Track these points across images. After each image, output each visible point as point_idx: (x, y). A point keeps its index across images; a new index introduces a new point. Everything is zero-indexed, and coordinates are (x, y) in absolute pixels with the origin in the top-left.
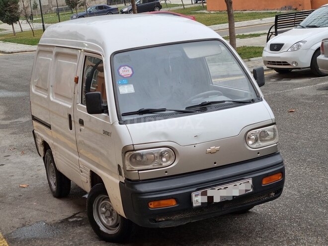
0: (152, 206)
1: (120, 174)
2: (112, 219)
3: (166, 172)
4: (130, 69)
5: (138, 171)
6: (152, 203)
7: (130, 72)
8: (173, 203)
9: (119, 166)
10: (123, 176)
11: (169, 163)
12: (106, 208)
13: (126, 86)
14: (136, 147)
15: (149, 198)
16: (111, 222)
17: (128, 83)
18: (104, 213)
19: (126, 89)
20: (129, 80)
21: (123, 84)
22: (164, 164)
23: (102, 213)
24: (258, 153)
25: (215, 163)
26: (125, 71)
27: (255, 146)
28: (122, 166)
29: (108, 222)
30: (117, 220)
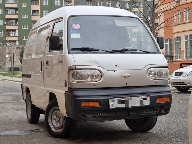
0: (84, 105)
1: (66, 86)
2: (60, 123)
3: (95, 85)
4: (79, 26)
5: (77, 82)
6: (84, 103)
7: (79, 27)
8: (97, 105)
9: (65, 81)
10: (67, 86)
11: (97, 80)
12: (56, 116)
13: (75, 34)
14: (77, 67)
15: (81, 100)
16: (59, 125)
17: (77, 33)
18: (55, 119)
19: (75, 36)
20: (78, 31)
21: (74, 33)
22: (94, 80)
23: (54, 119)
24: (155, 83)
25: (127, 84)
26: (76, 26)
27: (153, 78)
28: (67, 80)
29: (57, 125)
30: (63, 123)
